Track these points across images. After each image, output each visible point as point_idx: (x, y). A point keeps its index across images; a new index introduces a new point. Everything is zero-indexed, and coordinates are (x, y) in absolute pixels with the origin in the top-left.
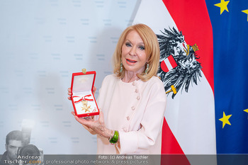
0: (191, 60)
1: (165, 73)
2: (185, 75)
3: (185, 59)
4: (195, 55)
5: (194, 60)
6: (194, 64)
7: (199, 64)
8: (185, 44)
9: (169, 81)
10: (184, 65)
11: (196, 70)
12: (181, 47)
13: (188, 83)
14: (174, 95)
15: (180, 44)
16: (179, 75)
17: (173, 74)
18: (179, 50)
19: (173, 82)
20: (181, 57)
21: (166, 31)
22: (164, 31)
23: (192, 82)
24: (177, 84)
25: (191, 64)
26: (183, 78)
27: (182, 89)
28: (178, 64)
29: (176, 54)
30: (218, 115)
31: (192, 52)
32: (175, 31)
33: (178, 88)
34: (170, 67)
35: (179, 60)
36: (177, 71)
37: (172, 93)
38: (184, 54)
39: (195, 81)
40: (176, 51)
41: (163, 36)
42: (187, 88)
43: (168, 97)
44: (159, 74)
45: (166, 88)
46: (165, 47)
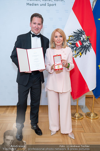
0: (87, 42)
1: (77, 48)
2: (85, 48)
3: (85, 42)
4: (89, 40)
5: (89, 42)
6: (89, 44)
8: (86, 36)
9: (79, 51)
10: (85, 44)
11: (90, 46)
12: (84, 37)
13: (86, 51)
14: (80, 56)
15: (83, 36)
16: (83, 48)
17: (80, 48)
18: (83, 38)
19: (80, 51)
20: (84, 41)
21: (78, 30)
23: (88, 51)
24: (82, 52)
26: (84, 49)
27: (84, 54)
28: (82, 44)
29: (82, 40)
30: (98, 64)
31: (88, 39)
32: (82, 30)
33: (82, 53)
34: (79, 45)
35: (83, 42)
37: (80, 55)
38: (85, 40)
39: (89, 51)
41: (77, 33)
42: (86, 53)
43: (78, 57)
44: (75, 48)
45: (77, 53)
46: (78, 37)
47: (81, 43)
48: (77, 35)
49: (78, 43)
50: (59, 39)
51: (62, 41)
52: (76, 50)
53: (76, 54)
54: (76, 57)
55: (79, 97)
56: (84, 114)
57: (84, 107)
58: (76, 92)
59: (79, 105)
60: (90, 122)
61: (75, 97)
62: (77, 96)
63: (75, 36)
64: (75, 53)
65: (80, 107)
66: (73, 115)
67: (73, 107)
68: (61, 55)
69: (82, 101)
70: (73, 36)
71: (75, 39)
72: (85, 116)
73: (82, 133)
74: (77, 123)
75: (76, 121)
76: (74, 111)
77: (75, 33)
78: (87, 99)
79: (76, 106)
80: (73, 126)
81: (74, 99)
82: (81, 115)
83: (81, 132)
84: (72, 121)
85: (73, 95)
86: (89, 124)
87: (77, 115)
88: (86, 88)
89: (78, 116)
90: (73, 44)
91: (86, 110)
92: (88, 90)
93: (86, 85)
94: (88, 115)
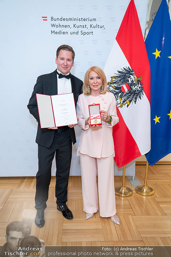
0: (138, 85)
1: (123, 93)
2: (134, 94)
3: (135, 85)
4: (140, 83)
5: (140, 85)
6: (140, 88)
7: (142, 88)
8: (135, 76)
9: (125, 98)
10: (134, 88)
11: (141, 91)
13: (136, 98)
14: (128, 105)
15: (132, 77)
16: (131, 94)
17: (128, 94)
18: (131, 80)
19: (128, 98)
20: (133, 84)
21: (124, 69)
22: (123, 69)
24: (130, 99)
25: (138, 88)
27: (133, 102)
28: (131, 88)
29: (130, 82)
30: (152, 117)
31: (139, 81)
32: (130, 69)
33: (130, 101)
34: (126, 90)
35: (131, 85)
36: (130, 92)
38: (134, 82)
39: (140, 98)
40: (129, 81)
41: (122, 72)
42: (135, 102)
43: (125, 107)
44: (120, 94)
45: (124, 102)
46: (124, 78)
47: (129, 87)
48: (123, 76)
49: (124, 86)
50: (95, 82)
51: (100, 84)
52: (121, 97)
53: (122, 102)
54: (121, 107)
55: (126, 164)
56: (133, 189)
57: (133, 178)
58: (122, 156)
59: (126, 175)
60: (142, 200)
61: (120, 164)
62: (123, 163)
63: (120, 77)
64: (120, 101)
65: (128, 179)
66: (117, 190)
67: (118, 179)
68: (99, 104)
69: (131, 169)
70: (117, 76)
71: (120, 80)
72: (134, 192)
73: (130, 216)
74: (123, 201)
75: (123, 198)
76: (119, 184)
77: (119, 72)
78: (138, 166)
79: (122, 177)
80: (118, 206)
81: (119, 167)
82: (130, 190)
83: (129, 214)
84: (116, 199)
85: (118, 160)
86: (140, 202)
87: (123, 190)
88: (137, 151)
89: (124, 192)
90: (117, 88)
91: (136, 183)
92: (139, 154)
93: (136, 147)
94: (139, 190)
